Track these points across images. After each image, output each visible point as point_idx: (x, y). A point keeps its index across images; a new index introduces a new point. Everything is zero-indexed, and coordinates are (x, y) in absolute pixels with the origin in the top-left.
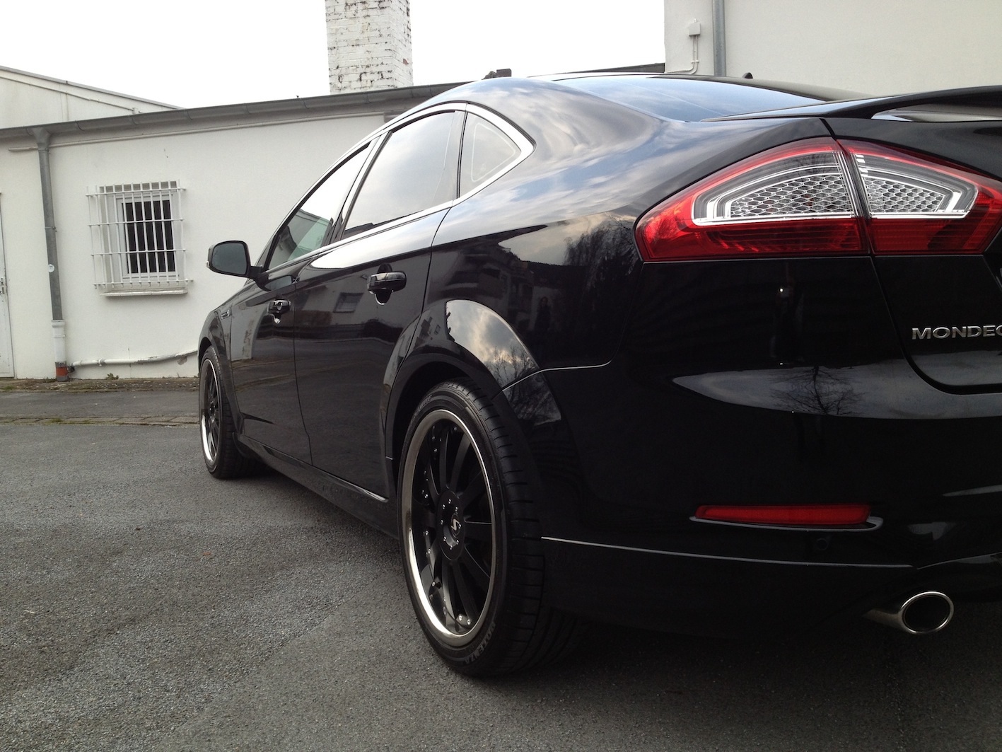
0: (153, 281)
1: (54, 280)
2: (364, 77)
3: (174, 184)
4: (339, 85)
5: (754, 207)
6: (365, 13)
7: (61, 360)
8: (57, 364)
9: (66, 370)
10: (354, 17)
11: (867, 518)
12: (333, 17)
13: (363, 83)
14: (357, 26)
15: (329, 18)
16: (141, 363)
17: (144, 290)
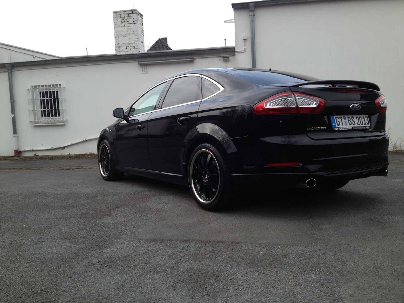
0: (52, 120)
1: (14, 120)
2: (128, 48)
3: (60, 85)
4: (119, 50)
5: (276, 105)
6: (128, 25)
7: (16, 149)
8: (15, 151)
9: (18, 153)
10: (124, 26)
11: (299, 164)
12: (116, 26)
13: (128, 50)
14: (125, 29)
15: (115, 26)
16: (47, 150)
17: (48, 123)
